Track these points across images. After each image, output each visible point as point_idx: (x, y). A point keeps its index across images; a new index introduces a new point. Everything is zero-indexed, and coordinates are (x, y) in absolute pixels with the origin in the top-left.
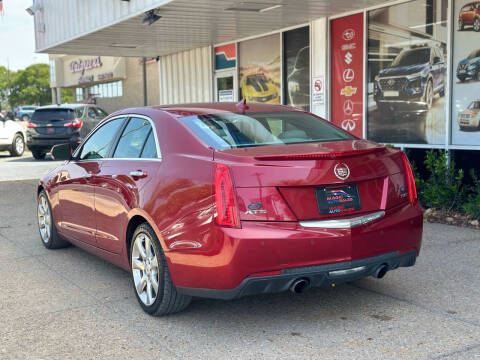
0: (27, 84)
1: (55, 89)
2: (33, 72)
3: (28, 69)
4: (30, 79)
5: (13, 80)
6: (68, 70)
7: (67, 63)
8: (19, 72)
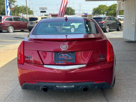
0: (111, 10)
1: (118, 11)
2: (113, 6)
3: (112, 5)
4: (112, 8)
5: (107, 9)
6: (122, 5)
7: (122, 3)
8: (110, 6)
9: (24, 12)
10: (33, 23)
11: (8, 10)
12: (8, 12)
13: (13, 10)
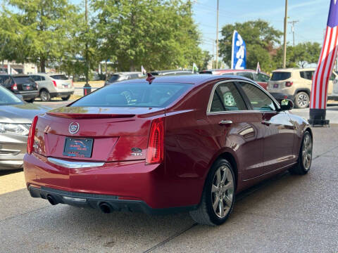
9: (307, 57)
10: (278, 85)
11: (238, 57)
12: (236, 60)
13: (276, 54)
